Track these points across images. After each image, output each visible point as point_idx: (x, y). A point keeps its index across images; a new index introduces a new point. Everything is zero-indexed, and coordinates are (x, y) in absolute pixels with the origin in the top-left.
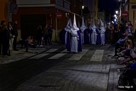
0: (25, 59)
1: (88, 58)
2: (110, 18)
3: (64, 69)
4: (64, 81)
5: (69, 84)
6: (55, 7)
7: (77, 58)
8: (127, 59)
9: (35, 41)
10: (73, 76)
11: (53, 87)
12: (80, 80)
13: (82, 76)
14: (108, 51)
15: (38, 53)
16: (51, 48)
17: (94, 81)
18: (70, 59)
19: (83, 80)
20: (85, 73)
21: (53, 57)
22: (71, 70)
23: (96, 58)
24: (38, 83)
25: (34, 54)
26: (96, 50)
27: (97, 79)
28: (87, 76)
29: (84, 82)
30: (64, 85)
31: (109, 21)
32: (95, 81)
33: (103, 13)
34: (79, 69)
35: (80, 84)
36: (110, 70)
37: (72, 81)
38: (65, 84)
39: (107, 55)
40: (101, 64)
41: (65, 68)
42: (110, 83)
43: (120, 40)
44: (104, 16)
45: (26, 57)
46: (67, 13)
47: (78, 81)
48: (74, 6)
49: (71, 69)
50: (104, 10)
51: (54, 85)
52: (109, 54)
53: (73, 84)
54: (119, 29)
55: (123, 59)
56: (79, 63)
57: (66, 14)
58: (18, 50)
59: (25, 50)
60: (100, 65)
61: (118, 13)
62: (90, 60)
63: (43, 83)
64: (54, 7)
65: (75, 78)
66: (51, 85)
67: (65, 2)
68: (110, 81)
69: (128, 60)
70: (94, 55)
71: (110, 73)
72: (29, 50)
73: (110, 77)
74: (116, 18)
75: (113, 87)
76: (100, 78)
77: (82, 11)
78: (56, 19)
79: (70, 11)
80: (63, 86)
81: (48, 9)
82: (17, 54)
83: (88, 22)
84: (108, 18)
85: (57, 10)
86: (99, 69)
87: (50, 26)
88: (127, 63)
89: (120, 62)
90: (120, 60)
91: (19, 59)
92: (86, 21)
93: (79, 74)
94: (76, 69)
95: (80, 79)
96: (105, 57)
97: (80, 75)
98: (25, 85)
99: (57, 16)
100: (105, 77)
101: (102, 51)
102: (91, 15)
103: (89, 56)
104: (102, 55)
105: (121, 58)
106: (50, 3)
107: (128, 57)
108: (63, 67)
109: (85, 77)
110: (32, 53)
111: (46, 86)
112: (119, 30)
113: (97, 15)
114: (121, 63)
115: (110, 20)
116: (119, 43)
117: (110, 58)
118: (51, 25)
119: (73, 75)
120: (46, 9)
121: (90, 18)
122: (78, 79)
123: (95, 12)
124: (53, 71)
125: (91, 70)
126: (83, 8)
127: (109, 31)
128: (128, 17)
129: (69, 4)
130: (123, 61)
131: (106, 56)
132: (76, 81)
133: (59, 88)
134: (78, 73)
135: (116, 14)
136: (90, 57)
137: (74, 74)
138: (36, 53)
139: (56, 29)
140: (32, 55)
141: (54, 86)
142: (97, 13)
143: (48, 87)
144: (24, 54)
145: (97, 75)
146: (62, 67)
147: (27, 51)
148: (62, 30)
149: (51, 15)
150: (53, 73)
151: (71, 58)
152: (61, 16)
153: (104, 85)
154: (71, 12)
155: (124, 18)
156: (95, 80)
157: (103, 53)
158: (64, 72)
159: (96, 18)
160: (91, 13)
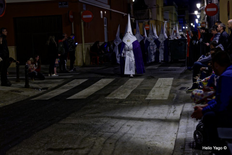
0: (24, 100)
1: (142, 94)
2: (187, 18)
3: (95, 117)
4: (95, 138)
5: (104, 143)
6: (80, 0)
7: (123, 95)
8: (209, 92)
9: (42, 66)
10: (113, 129)
11: (73, 151)
12: (126, 135)
13: (129, 128)
14: (182, 80)
15: (49, 89)
16: (74, 79)
17: (151, 136)
18: (107, 98)
19: (129, 135)
20: (136, 121)
21: (76, 94)
22: (108, 117)
23: (157, 94)
24: (45, 144)
25: (41, 91)
26: (159, 79)
27: (157, 133)
28: (139, 128)
29: (132, 139)
30: (94, 145)
31: (186, 23)
32: (153, 137)
33: (174, 9)
34: (124, 115)
35: (124, 143)
36: (181, 115)
37: (109, 138)
38: (97, 144)
39: (179, 87)
40: (166, 104)
41: (97, 115)
42: (179, 139)
43: (201, 58)
44: (175, 14)
45: (26, 98)
46: (104, 10)
47: (121, 137)
49: (110, 115)
50: (174, 4)
51: (76, 146)
52: (183, 86)
53: (111, 144)
54: (201, 37)
55: (201, 92)
56: (124, 104)
57: (101, 12)
58: (9, 85)
59: (23, 85)
60: (165, 106)
61: (200, 8)
62: (147, 99)
63: (54, 144)
65: (115, 133)
66: (70, 147)
68: (179, 134)
69: (210, 94)
70: (153, 89)
71: (181, 120)
72: (31, 85)
73: (180, 127)
74: (198, 17)
75: (184, 146)
76: (162, 131)
77: (131, 7)
78: (82, 23)
79: (109, 6)
80: (92, 148)
81: (65, 4)
82: (7, 93)
83: (145, 26)
84: (184, 17)
85: (84, 5)
86: (162, 113)
87: (72, 37)
88: (208, 99)
89: (196, 99)
90: (196, 94)
91: (11, 102)
92: (141, 25)
93: (123, 125)
94: (118, 115)
95: (125, 133)
96: (175, 92)
97: (125, 126)
98: (20, 150)
99: (84, 17)
100: (172, 128)
101: (169, 81)
102: (150, 13)
103: (145, 90)
104: (170, 87)
105: (198, 91)
107: (210, 88)
108: (95, 113)
109: (134, 130)
110: (38, 89)
111: (60, 150)
112: (201, 40)
113: (162, 12)
114: (198, 100)
115: (187, 21)
116: (200, 63)
117: (184, 92)
118: (72, 34)
119: (113, 126)
120: (61, 5)
121: (148, 19)
122: (121, 134)
123: (158, 7)
124: (74, 122)
125: (146, 116)
127: (183, 42)
128: (217, 14)
130: (200, 97)
131: (177, 88)
132: (117, 138)
133: (84, 152)
134: (121, 122)
135: (197, 9)
136: (147, 91)
137: (114, 124)
138: (44, 89)
139: (82, 43)
140: (37, 92)
141: (75, 149)
142: (162, 9)
143: (64, 152)
144: (20, 92)
145: (156, 125)
146: (91, 113)
147: (27, 86)
148: (94, 45)
149: (71, 17)
150: (74, 124)
151: (110, 95)
153: (169, 143)
154: (111, 8)
155: (212, 17)
156: (154, 134)
157: (171, 84)
158: (96, 122)
159: (160, 18)
160: (150, 10)
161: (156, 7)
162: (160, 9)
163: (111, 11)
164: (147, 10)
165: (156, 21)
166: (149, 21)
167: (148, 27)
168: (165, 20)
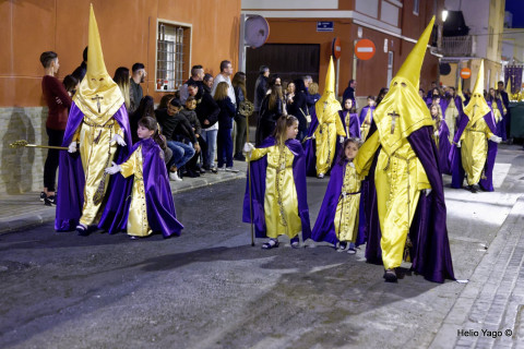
6: (355, 21)
46: (390, 38)
48: (415, 13)
57: (386, 40)
64: (348, 22)
67: (383, 3)
77: (440, 32)
78: (355, 61)
79: (399, 31)
81: (328, 26)
83: (462, 70)
85: (360, 29)
92: (453, 67)
99: (360, 50)
102: (474, 44)
106: (336, 6)
113: (499, 42)
120: (322, 26)
121: (468, 56)
126: (444, 19)
129: (396, 6)
149: (338, 49)
152: (370, 50)
154: (402, 34)
159: (494, 56)
160: (474, 38)
161: (489, 32)
162: (496, 38)
163: (401, 40)
164: (468, 37)
165: (486, 60)
166: (470, 61)
167: (468, 73)
168: (504, 58)
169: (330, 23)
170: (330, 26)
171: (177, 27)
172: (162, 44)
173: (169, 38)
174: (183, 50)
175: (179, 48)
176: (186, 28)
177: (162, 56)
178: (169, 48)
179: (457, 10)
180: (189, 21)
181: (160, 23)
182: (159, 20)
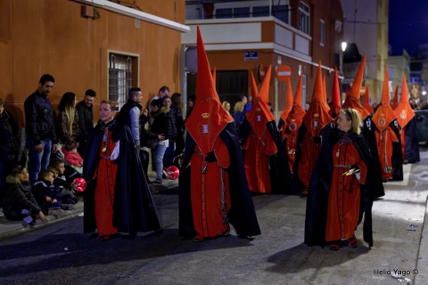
6: (275, 51)
33: (404, 62)
44: (406, 70)
46: (303, 64)
48: (322, 45)
50: (405, 52)
57: (300, 66)
64: (270, 52)
67: (297, 37)
77: (341, 59)
78: (276, 83)
79: (310, 58)
81: (254, 56)
84: (419, 76)
99: (280, 74)
106: (260, 40)
120: (249, 56)
123: (379, 60)
126: (344, 49)
129: (307, 39)
149: (262, 73)
152: (289, 73)
154: (313, 61)
159: (381, 77)
161: (377, 58)
162: (383, 63)
163: (312, 66)
165: (376, 81)
169: (255, 53)
170: (255, 55)
171: (126, 57)
172: (114, 72)
173: (119, 66)
174: (132, 76)
175: (128, 74)
176: (134, 59)
177: (113, 82)
178: (119, 75)
179: (351, 42)
180: (137, 52)
181: (111, 54)
182: (109, 51)
